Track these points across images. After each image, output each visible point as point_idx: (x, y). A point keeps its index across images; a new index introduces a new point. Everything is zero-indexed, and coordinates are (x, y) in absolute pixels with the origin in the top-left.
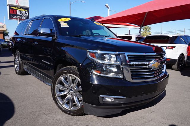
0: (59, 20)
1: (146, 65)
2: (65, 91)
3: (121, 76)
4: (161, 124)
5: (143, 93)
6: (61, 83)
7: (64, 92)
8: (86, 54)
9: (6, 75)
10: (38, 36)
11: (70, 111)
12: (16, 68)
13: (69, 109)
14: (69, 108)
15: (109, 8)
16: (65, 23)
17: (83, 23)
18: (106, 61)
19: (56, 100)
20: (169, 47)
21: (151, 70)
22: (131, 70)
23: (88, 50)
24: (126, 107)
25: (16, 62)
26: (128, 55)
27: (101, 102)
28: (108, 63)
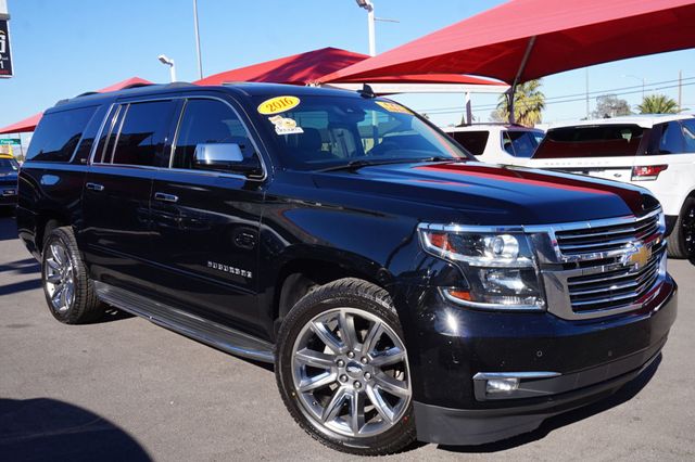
0: (263, 109)
1: (611, 260)
2: (329, 371)
3: (539, 305)
4: (672, 456)
5: (610, 354)
6: (315, 344)
7: (327, 374)
8: (413, 238)
9: (19, 326)
10: (170, 168)
11: (356, 440)
12: (55, 295)
13: (353, 435)
14: (349, 429)
15: (370, 9)
16: (287, 120)
17: (346, 112)
18: (487, 259)
19: (299, 405)
20: (645, 170)
21: (627, 274)
22: (570, 280)
23: (423, 225)
24: (554, 409)
25: (51, 270)
26: (557, 233)
27: (479, 395)
28: (494, 265)
